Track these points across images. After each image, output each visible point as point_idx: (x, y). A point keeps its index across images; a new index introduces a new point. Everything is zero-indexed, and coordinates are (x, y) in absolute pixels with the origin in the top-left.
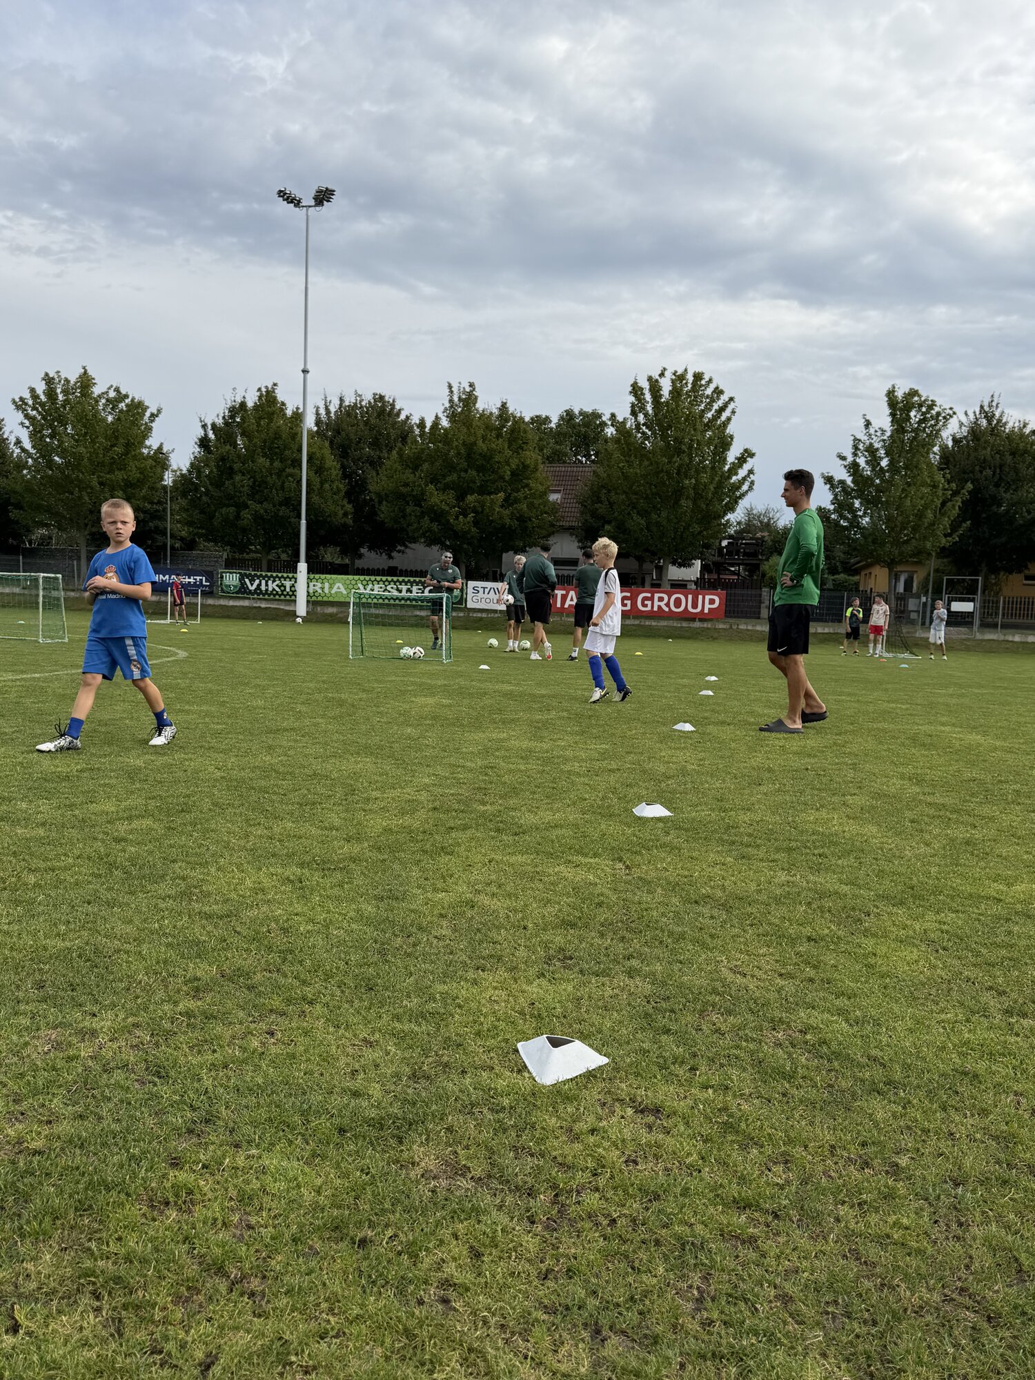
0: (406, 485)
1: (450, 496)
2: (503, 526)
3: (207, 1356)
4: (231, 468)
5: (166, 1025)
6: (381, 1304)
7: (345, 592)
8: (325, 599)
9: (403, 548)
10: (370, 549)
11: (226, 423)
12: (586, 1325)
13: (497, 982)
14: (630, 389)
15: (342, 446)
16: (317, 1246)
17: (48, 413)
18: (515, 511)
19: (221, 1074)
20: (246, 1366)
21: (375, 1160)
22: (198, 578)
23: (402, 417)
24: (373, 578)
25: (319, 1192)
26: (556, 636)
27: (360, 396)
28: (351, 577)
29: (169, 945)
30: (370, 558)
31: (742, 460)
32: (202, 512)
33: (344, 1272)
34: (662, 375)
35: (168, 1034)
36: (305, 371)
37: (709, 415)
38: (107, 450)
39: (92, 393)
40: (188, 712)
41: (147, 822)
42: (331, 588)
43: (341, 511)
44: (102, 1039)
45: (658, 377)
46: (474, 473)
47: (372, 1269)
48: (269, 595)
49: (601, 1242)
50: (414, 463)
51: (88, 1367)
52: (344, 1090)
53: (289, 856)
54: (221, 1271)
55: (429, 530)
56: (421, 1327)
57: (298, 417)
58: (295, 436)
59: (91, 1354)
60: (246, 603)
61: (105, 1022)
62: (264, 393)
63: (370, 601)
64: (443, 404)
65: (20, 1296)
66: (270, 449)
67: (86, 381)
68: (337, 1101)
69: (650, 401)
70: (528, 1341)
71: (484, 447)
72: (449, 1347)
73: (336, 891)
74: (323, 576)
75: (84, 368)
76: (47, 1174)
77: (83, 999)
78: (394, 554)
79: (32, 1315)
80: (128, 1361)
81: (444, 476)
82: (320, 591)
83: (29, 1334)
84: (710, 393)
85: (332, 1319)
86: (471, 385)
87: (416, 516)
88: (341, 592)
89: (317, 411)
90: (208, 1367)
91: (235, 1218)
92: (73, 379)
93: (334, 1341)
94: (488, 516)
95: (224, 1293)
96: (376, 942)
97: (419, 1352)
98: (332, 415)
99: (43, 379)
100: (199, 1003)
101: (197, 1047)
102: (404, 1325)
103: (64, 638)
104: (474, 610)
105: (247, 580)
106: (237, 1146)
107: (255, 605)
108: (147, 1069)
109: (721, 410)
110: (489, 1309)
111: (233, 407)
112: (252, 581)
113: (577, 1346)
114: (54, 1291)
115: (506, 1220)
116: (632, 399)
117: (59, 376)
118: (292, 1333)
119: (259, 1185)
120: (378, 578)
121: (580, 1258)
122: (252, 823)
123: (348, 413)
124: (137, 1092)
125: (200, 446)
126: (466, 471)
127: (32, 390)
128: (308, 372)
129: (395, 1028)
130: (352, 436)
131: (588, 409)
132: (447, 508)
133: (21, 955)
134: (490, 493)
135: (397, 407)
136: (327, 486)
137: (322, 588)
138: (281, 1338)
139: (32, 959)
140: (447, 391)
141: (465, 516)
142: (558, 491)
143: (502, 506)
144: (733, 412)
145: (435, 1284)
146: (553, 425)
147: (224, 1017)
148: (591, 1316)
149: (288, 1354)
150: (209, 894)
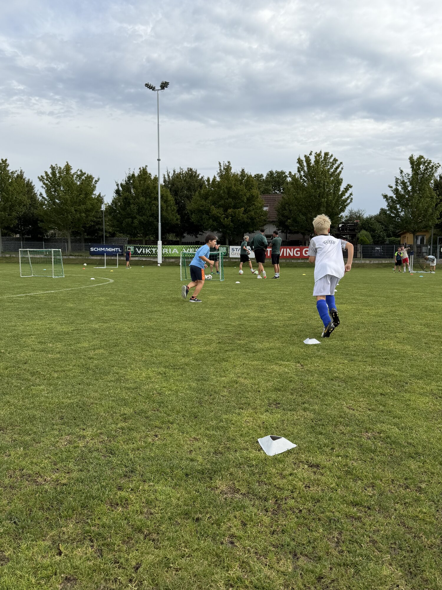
0: (202, 206)
1: (221, 210)
2: (244, 222)
3: (137, 564)
4: (129, 202)
5: (113, 433)
6: (206, 544)
7: (178, 252)
8: (170, 256)
9: (201, 233)
10: (188, 234)
11: (127, 183)
12: (290, 552)
13: (248, 414)
14: (297, 161)
15: (175, 191)
16: (179, 521)
17: (53, 182)
18: (249, 215)
19: (137, 453)
20: (153, 568)
21: (202, 487)
22: (117, 249)
23: (200, 177)
24: (189, 246)
25: (179, 500)
26: (268, 268)
27: (182, 169)
28: (180, 246)
29: (113, 401)
30: (188, 237)
31: (347, 189)
32: (118, 221)
33: (191, 531)
34: (311, 154)
35: (115, 437)
36: (159, 160)
37: (332, 170)
38: (78, 196)
39: (71, 172)
40: (115, 305)
41: (102, 351)
42: (172, 251)
43: (175, 218)
44: (88, 439)
45: (309, 155)
46: (231, 200)
47: (202, 530)
48: (146, 255)
49: (296, 519)
50: (205, 197)
51: (90, 568)
52: (187, 459)
53: (160, 363)
54: (140, 531)
55: (213, 225)
56: (223, 553)
57: (156, 179)
58: (155, 188)
59: (91, 563)
60: (137, 259)
61: (89, 432)
62: (142, 170)
63: (188, 256)
64: (217, 171)
65: (61, 541)
66: (145, 193)
67: (68, 168)
68: (184, 463)
69: (306, 166)
70: (267, 559)
71: (235, 189)
72: (234, 561)
73: (180, 377)
74: (168, 246)
75: (67, 162)
76: (69, 493)
77: (79, 423)
78: (198, 236)
79: (67, 548)
80: (105, 566)
81: (218, 202)
82: (167, 252)
83: (66, 555)
84: (332, 161)
85: (186, 550)
86: (229, 162)
87: (207, 219)
88: (176, 253)
89: (164, 176)
90: (137, 569)
91: (145, 510)
92: (63, 167)
93: (188, 558)
94: (237, 218)
95: (142, 540)
96: (197, 398)
97: (222, 563)
98: (171, 178)
99: (50, 168)
100: (126, 424)
101: (126, 442)
102: (216, 552)
103: (63, 276)
104: (233, 258)
105: (137, 249)
106: (144, 481)
107: (140, 259)
108: (106, 451)
109: (337, 168)
110: (250, 546)
111: (129, 176)
112: (139, 249)
113: (287, 561)
114: (75, 539)
115: (256, 510)
116: (298, 165)
117: (57, 166)
118: (170, 556)
119: (154, 497)
120: (192, 246)
121: (287, 526)
122: (144, 350)
123: (177, 177)
124: (103, 460)
125: (116, 193)
126: (228, 199)
127: (46, 173)
128: (160, 160)
129: (206, 433)
130: (179, 186)
131: (279, 170)
132: (220, 215)
133: (53, 406)
134: (238, 208)
135: (198, 173)
136: (169, 208)
137: (168, 251)
138: (166, 557)
139: (58, 408)
140: (218, 166)
141: (228, 218)
142: (267, 206)
143: (243, 213)
144: (342, 169)
145: (228, 536)
146: (264, 178)
147: (137, 430)
148: (293, 549)
149: (169, 563)
150: (128, 380)
